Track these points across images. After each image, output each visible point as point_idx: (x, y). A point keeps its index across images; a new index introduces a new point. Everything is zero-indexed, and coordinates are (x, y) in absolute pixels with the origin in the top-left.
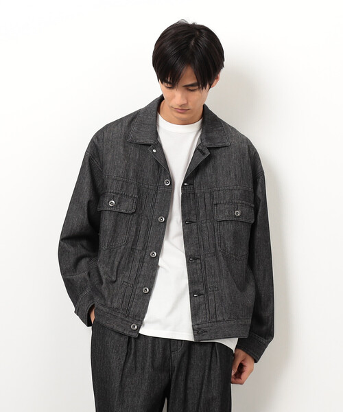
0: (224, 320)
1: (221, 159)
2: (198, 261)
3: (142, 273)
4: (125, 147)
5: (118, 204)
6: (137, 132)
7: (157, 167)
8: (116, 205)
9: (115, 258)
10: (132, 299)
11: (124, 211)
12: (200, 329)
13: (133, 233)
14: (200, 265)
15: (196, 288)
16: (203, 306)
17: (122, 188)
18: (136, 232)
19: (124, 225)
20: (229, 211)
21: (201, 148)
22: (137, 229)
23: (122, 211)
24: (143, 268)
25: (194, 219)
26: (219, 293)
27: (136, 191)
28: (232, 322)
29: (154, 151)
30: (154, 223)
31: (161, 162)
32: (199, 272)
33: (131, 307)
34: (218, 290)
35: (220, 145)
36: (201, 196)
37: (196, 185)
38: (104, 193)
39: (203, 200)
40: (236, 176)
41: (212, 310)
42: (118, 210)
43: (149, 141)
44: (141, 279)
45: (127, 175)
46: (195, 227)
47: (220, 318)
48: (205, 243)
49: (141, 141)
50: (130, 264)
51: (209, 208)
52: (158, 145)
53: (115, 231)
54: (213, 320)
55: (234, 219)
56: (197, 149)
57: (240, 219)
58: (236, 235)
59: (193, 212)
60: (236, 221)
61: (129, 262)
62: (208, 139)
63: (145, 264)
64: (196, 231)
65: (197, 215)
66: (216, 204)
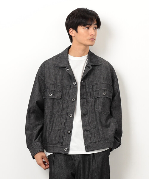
0: (98, 141)
1: (97, 71)
2: (87, 116)
3: (67, 124)
4: (54, 69)
5: (53, 95)
6: (59, 62)
7: (69, 77)
8: (52, 96)
9: (54, 119)
10: (63, 137)
11: (56, 98)
12: (88, 146)
13: (61, 107)
14: (87, 118)
15: (86, 128)
16: (89, 136)
17: (54, 88)
18: (62, 107)
19: (56, 104)
20: (100, 93)
21: (88, 65)
22: (62, 105)
23: (55, 98)
24: (67, 122)
25: (85, 97)
26: (96, 129)
27: (61, 88)
28: (102, 142)
29: (68, 69)
30: (70, 102)
31: (71, 74)
32: (87, 121)
33: (63, 141)
34: (96, 128)
35: (97, 64)
36: (88, 87)
37: (86, 82)
38: (46, 91)
39: (89, 89)
40: (103, 78)
41: (93, 137)
42: (54, 98)
43: (65, 65)
44: (66, 127)
45: (56, 82)
46: (85, 101)
47: (97, 141)
48: (90, 108)
49: (62, 66)
50: (61, 121)
51: (92, 93)
52: (69, 67)
53: (53, 107)
54: (94, 142)
55: (103, 96)
56: (87, 66)
57: (106, 96)
58: (104, 103)
59: (85, 94)
60: (104, 97)
61: (60, 120)
62: (91, 62)
63: (68, 120)
64: (86, 103)
65: (87, 95)
66: (95, 91)
